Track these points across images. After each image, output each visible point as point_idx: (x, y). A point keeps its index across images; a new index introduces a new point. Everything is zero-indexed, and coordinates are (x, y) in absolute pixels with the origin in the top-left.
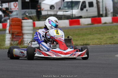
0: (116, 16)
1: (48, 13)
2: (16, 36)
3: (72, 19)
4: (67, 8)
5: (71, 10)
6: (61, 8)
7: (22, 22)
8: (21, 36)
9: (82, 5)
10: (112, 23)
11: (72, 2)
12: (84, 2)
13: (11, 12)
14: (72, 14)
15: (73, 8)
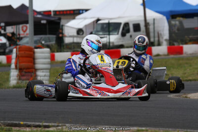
0: (174, 45)
1: (73, 40)
2: (26, 72)
3: (109, 49)
4: (101, 33)
5: (108, 36)
6: (93, 33)
7: (34, 53)
8: (32, 72)
9: (123, 29)
10: (168, 55)
11: (109, 24)
12: (127, 25)
13: (20, 39)
14: (109, 42)
15: (111, 33)
